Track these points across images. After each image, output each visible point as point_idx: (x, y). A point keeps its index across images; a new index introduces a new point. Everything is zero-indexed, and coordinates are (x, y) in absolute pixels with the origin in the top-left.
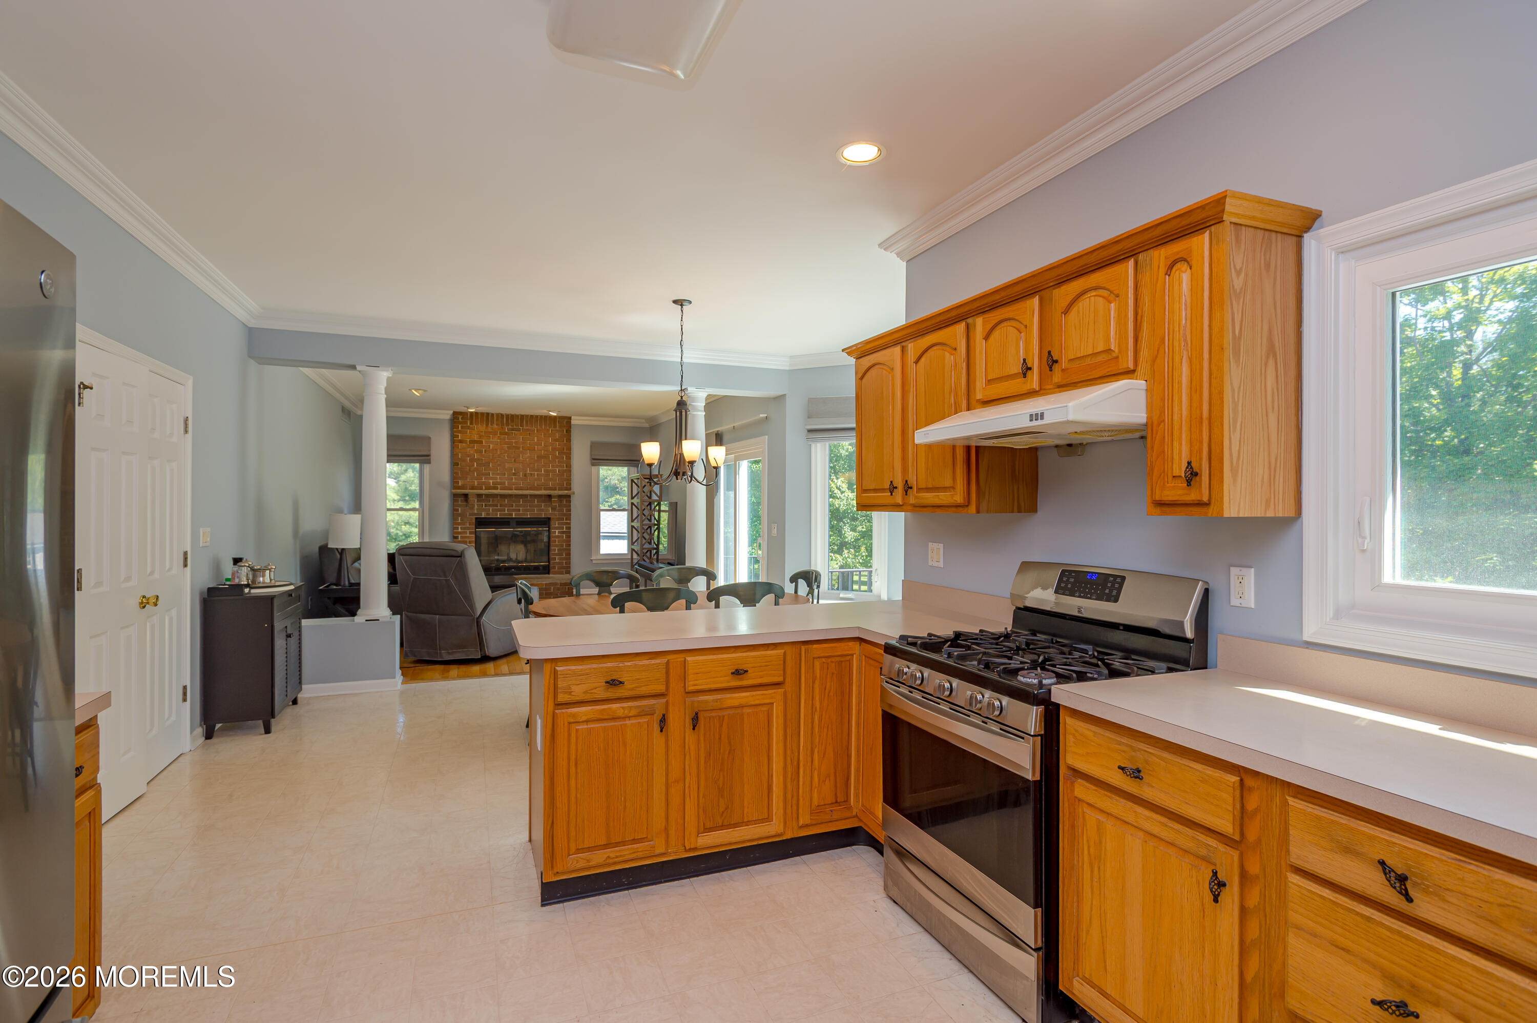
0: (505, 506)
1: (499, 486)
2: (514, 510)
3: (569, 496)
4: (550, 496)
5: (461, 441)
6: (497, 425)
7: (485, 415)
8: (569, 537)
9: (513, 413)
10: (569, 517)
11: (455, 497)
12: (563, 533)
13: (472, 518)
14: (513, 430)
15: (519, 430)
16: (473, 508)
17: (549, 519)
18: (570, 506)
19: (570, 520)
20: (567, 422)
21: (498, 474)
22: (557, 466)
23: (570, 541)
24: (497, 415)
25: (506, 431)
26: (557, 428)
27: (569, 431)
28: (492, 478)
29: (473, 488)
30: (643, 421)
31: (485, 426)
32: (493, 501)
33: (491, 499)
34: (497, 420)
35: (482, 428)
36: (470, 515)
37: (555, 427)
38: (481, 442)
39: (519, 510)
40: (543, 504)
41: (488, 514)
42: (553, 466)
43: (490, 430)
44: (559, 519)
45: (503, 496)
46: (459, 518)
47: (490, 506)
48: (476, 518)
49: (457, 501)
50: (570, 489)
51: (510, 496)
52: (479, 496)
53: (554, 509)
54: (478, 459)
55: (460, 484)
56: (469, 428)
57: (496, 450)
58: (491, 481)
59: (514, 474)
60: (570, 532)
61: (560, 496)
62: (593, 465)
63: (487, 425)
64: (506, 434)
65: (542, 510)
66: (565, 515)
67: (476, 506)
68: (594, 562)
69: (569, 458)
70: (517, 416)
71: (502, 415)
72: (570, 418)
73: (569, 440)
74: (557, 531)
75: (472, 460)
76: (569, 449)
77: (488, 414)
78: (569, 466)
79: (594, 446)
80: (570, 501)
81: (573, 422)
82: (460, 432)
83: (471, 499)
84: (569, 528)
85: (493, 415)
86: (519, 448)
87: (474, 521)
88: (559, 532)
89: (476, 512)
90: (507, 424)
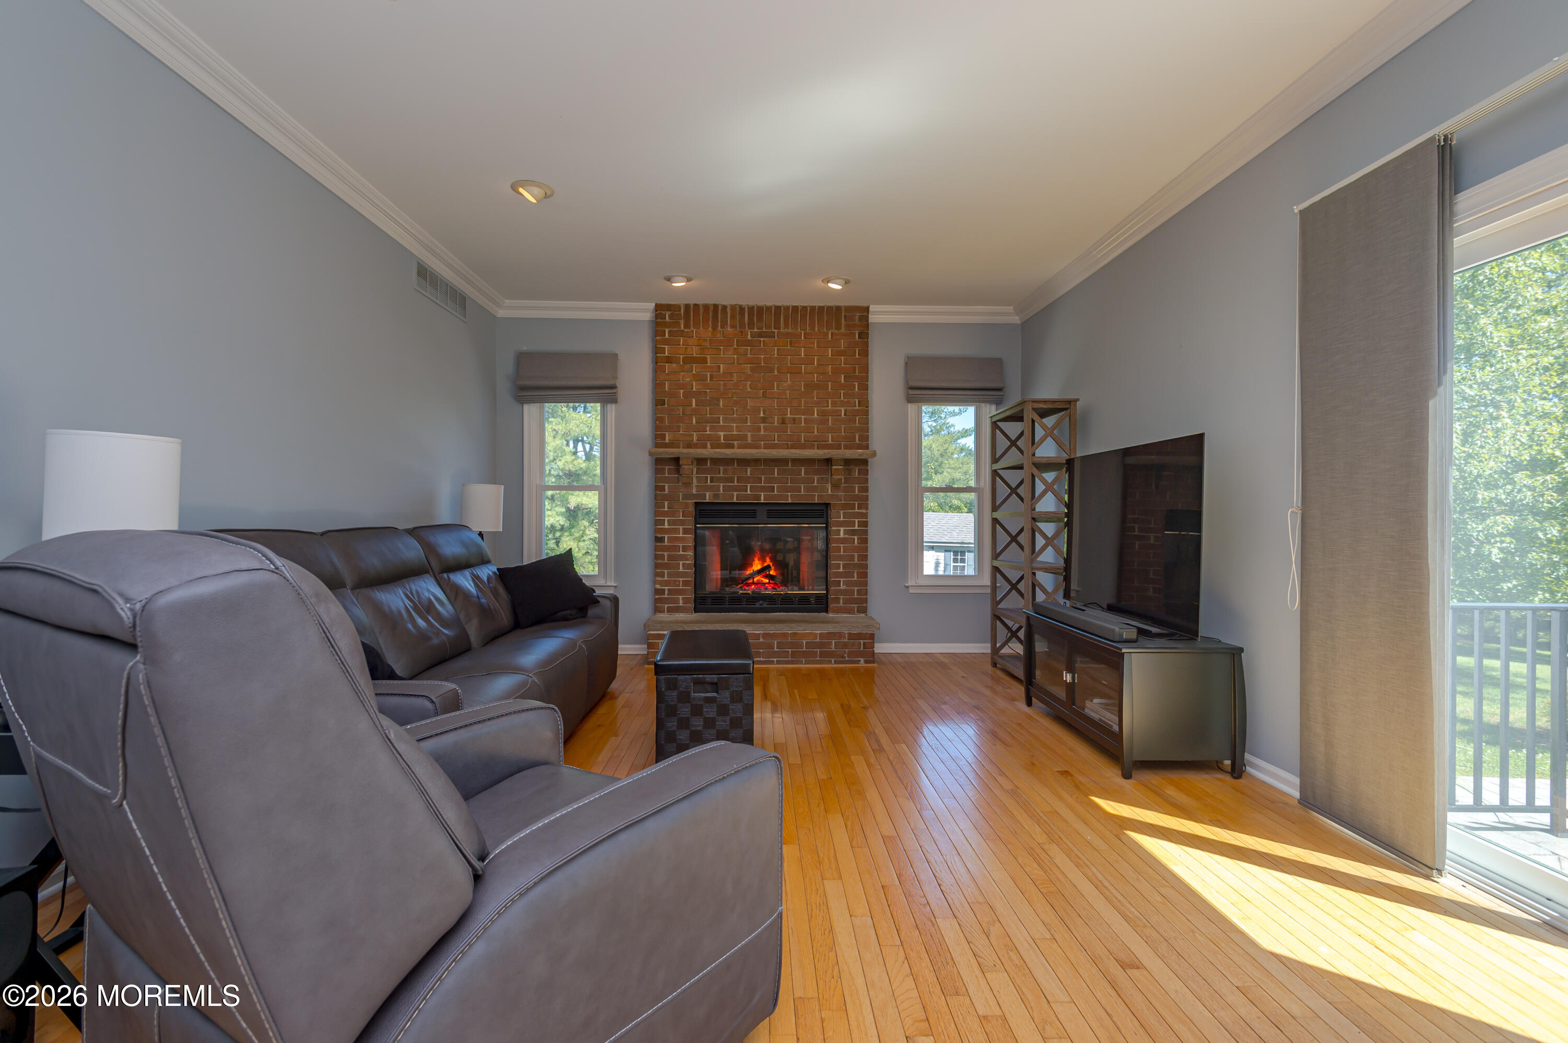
0: (748, 480)
1: (736, 443)
2: (763, 489)
3: (865, 462)
4: (828, 461)
5: (669, 360)
6: (733, 326)
7: (711, 308)
8: (864, 541)
9: (761, 304)
10: (864, 502)
11: (659, 462)
12: (853, 532)
13: (687, 504)
14: (761, 335)
15: (772, 335)
16: (688, 484)
17: (827, 505)
18: (867, 480)
19: (867, 508)
20: (861, 318)
21: (733, 420)
22: (843, 404)
23: (866, 549)
24: (733, 307)
25: (749, 338)
26: (843, 330)
27: (864, 335)
28: (723, 429)
29: (689, 445)
30: (1010, 309)
31: (710, 329)
32: (725, 472)
33: (721, 468)
34: (733, 317)
35: (706, 333)
36: (686, 497)
37: (838, 327)
38: (704, 361)
39: (772, 489)
40: (816, 477)
41: (716, 496)
42: (834, 404)
43: (720, 337)
44: (845, 507)
45: (744, 462)
46: (666, 503)
47: (720, 480)
48: (696, 503)
49: (661, 471)
50: (867, 447)
51: (756, 461)
52: (700, 461)
53: (836, 486)
54: (698, 393)
55: (667, 441)
56: (682, 333)
57: (731, 374)
58: (722, 434)
59: (764, 420)
60: (866, 532)
61: (848, 462)
62: (910, 400)
63: (715, 327)
64: (748, 343)
65: (815, 489)
66: (856, 498)
67: (695, 481)
68: (911, 591)
69: (865, 387)
70: (769, 309)
71: (742, 308)
72: (867, 309)
73: (865, 353)
74: (842, 529)
75: (689, 395)
76: (865, 369)
77: (716, 306)
78: (865, 403)
79: (911, 363)
80: (867, 470)
81: (873, 318)
82: (667, 342)
83: (686, 467)
84: (865, 524)
85: (724, 307)
86: (772, 370)
87: (692, 509)
88: (846, 532)
89: (694, 491)
90: (751, 326)
